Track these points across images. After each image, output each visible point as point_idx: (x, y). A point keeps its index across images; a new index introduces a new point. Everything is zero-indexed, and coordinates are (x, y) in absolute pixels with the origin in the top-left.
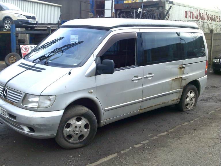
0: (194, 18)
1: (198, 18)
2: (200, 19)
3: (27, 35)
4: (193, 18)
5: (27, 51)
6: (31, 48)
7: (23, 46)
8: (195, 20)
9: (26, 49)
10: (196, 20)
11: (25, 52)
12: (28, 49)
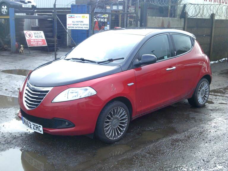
0: (216, 2)
1: (222, 2)
2: (223, 3)
3: (36, 20)
4: (214, 2)
5: (31, 37)
6: (35, 34)
7: (26, 32)
8: (217, 3)
9: (30, 35)
10: (219, 3)
11: (29, 38)
12: (31, 36)
